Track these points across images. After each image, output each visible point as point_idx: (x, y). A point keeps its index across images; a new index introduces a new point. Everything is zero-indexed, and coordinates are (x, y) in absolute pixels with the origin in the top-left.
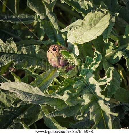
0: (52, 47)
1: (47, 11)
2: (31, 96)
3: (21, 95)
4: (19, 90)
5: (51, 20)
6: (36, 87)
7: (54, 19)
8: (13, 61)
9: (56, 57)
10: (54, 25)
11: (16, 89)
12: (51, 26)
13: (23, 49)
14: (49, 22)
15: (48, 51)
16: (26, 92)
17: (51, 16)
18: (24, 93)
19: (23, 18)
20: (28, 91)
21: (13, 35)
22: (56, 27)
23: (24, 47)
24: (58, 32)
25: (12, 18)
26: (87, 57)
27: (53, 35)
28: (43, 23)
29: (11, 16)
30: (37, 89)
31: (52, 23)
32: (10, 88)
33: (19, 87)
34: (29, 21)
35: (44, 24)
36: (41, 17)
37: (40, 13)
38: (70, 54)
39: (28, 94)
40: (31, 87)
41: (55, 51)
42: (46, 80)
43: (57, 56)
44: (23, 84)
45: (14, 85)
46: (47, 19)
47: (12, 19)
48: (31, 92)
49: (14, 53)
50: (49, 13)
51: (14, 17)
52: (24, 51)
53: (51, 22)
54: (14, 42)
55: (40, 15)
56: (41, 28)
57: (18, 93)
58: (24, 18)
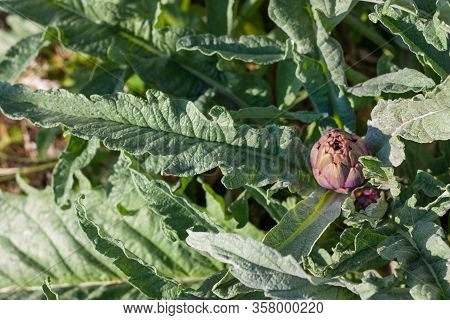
0: (330, 139)
1: (321, 34)
2: (271, 276)
3: (245, 272)
4: (240, 258)
5: (327, 60)
6: (289, 257)
7: (337, 58)
8: (222, 165)
9: (339, 166)
10: (332, 72)
11: (231, 254)
12: (324, 75)
13: (248, 134)
14: (320, 62)
15: (316, 145)
16: (258, 266)
17: (330, 48)
18: (253, 266)
19: (251, 46)
20: (264, 262)
22: (338, 78)
23: (253, 130)
24: (341, 94)
25: (222, 43)
26: (419, 171)
27: (326, 98)
28: (305, 66)
29: (221, 38)
30: (290, 262)
31: (329, 68)
32: (216, 248)
33: (241, 249)
34: (265, 56)
35: (308, 68)
36: (300, 49)
37: (300, 38)
38: (383, 168)
39: (263, 269)
40: (274, 254)
41: (338, 152)
42: (303, 226)
43: (342, 165)
44: (255, 245)
45: (227, 243)
46: (315, 54)
47: (223, 47)
48: (273, 267)
49: (223, 142)
50: (326, 40)
51: (228, 41)
52: (252, 138)
53: (326, 65)
54: (228, 115)
55: (298, 43)
56: (298, 77)
57: (237, 267)
58: (256, 45)
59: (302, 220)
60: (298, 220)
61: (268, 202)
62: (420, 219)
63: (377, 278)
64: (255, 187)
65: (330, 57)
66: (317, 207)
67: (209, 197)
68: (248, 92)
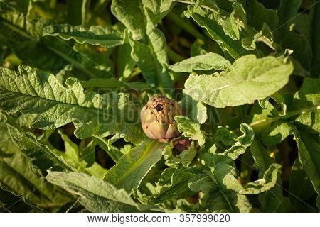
0: (154, 103)
1: (150, 26)
2: (109, 204)
3: (90, 202)
4: (86, 191)
5: (154, 45)
6: (122, 190)
7: (161, 44)
8: (74, 121)
9: (160, 122)
10: (158, 54)
11: (79, 187)
12: (152, 56)
13: (95, 98)
14: (149, 46)
15: (144, 107)
16: (99, 196)
17: (156, 36)
18: (96, 197)
19: (99, 34)
20: (104, 194)
21: (74, 62)
22: (162, 59)
23: (98, 95)
24: (164, 70)
25: (77, 31)
26: (219, 127)
27: (153, 73)
28: (138, 49)
29: (76, 27)
30: (123, 194)
31: (155, 50)
32: (68, 183)
33: (87, 184)
34: (108, 41)
35: (140, 50)
36: (134, 37)
37: (135, 28)
38: (193, 125)
39: (103, 199)
40: (111, 188)
41: (160, 112)
42: (134, 166)
43: (163, 122)
44: (97, 181)
45: (77, 179)
46: (145, 41)
47: (77, 34)
48: (110, 197)
49: (77, 104)
50: (153, 31)
51: (81, 29)
52: (97, 101)
53: (153, 49)
54: (80, 84)
55: (133, 32)
56: (132, 57)
57: (83, 197)
58: (102, 33)
59: (134, 162)
60: (130, 162)
61: (109, 148)
62: (219, 162)
63: (186, 205)
64: (100, 138)
65: (157, 43)
66: (145, 153)
67: (67, 145)
68: (96, 67)
